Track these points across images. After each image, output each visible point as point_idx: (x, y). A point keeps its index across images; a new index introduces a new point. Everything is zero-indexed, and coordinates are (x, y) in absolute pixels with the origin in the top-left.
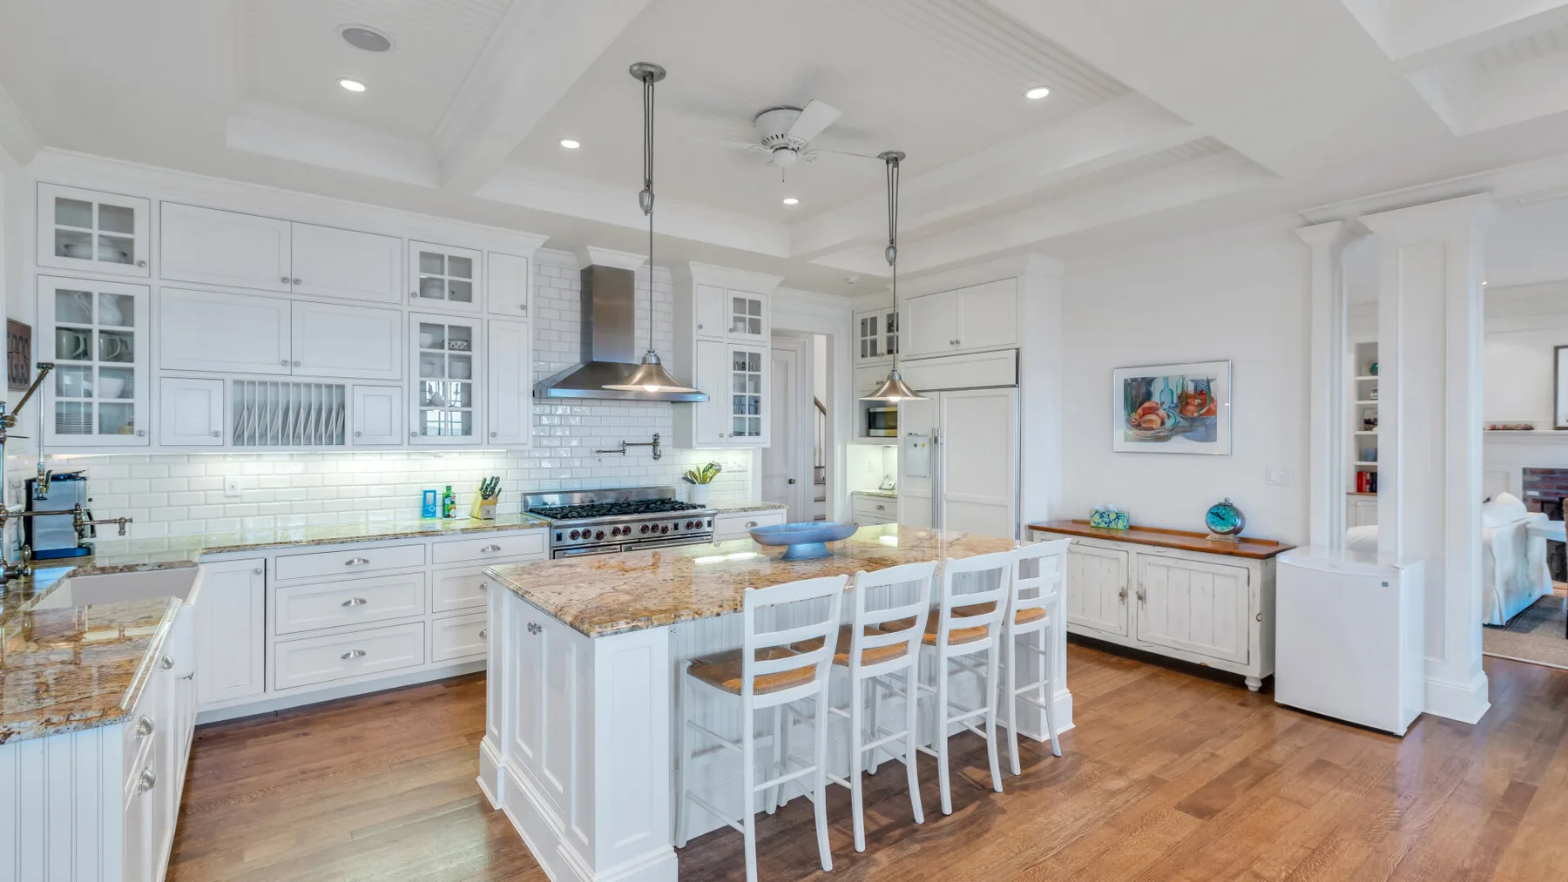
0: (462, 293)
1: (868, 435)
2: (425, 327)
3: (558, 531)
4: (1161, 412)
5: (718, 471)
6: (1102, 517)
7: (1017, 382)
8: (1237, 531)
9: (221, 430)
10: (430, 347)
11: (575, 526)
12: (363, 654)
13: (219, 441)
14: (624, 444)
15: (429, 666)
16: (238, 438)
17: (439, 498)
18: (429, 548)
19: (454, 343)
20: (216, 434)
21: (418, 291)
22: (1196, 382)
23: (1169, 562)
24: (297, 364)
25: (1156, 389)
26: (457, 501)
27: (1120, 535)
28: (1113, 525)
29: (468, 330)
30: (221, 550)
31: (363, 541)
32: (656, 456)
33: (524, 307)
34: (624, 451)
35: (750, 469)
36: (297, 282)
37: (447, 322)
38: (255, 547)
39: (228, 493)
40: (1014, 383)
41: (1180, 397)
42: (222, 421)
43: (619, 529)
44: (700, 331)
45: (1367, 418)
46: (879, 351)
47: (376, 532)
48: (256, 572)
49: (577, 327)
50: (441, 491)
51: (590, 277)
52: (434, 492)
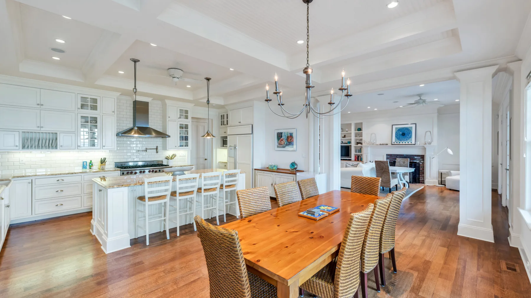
0: (94, 108)
1: (223, 146)
2: (82, 117)
3: (123, 172)
4: (284, 141)
5: (175, 156)
6: (271, 166)
7: (252, 133)
8: (296, 168)
9: (18, 145)
10: (84, 123)
11: (128, 170)
12: (62, 205)
13: (18, 148)
14: (147, 149)
15: (83, 208)
16: (23, 147)
17: (88, 164)
18: (83, 176)
19: (92, 121)
20: (17, 146)
21: (80, 107)
22: (290, 133)
23: (280, 176)
24: (42, 127)
25: (283, 135)
26: (93, 164)
27: (275, 171)
28: (273, 168)
29: (96, 118)
30: (18, 177)
31: (62, 175)
32: (157, 152)
33: (113, 112)
34: (146, 151)
35: (187, 156)
36: (42, 105)
37: (89, 116)
38: (29, 176)
39: (21, 162)
40: (251, 133)
41: (287, 137)
42: (18, 142)
43: (141, 171)
44: (169, 118)
45: (357, 142)
46: (225, 124)
47: (67, 172)
48: (29, 183)
49: (132, 117)
50: (88, 162)
51: (136, 103)
52: (86, 162)
